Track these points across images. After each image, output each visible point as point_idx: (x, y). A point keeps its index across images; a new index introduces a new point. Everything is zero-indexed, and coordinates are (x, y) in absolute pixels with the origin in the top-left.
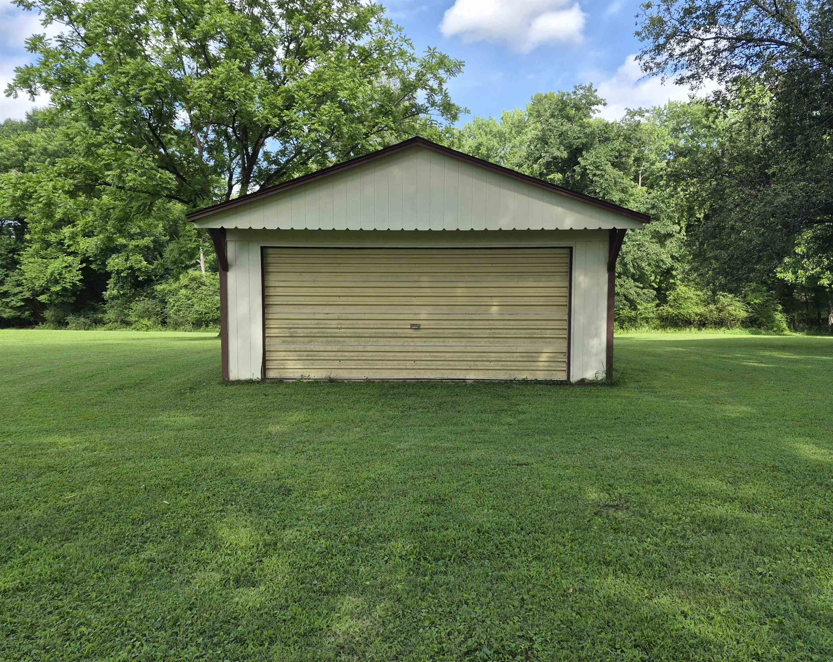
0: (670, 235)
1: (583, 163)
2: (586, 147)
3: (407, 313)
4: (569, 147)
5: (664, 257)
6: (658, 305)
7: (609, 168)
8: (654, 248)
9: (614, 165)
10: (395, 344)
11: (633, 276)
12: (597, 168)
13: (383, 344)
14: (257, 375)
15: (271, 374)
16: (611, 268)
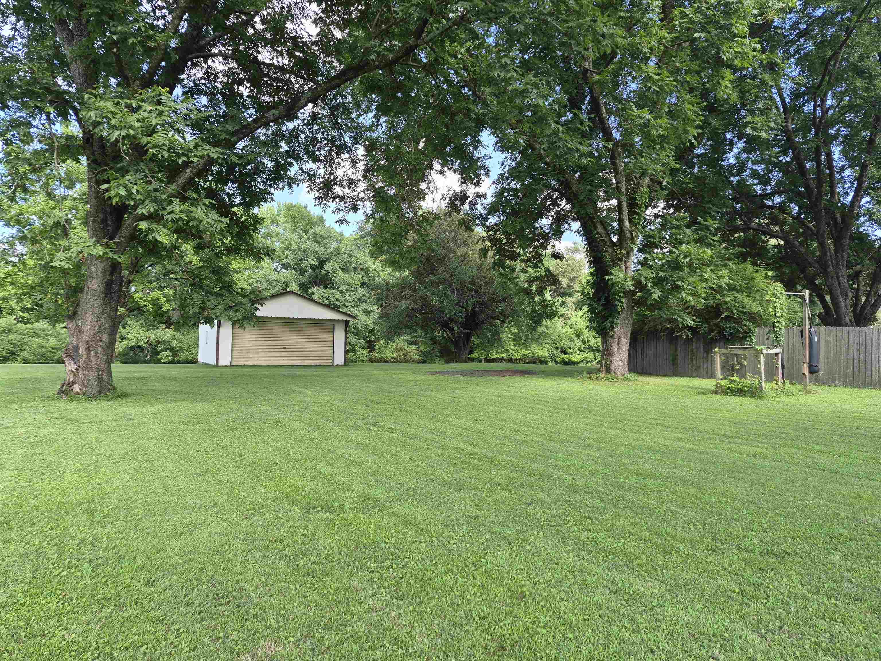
0: (372, 311)
1: (326, 269)
2: (328, 260)
3: (281, 343)
4: (319, 259)
5: (369, 323)
6: (370, 352)
7: (340, 273)
8: (363, 317)
9: (342, 269)
10: (277, 354)
11: (353, 333)
12: (334, 272)
13: (273, 354)
14: (229, 364)
15: (233, 364)
16: (346, 331)
